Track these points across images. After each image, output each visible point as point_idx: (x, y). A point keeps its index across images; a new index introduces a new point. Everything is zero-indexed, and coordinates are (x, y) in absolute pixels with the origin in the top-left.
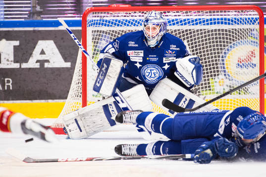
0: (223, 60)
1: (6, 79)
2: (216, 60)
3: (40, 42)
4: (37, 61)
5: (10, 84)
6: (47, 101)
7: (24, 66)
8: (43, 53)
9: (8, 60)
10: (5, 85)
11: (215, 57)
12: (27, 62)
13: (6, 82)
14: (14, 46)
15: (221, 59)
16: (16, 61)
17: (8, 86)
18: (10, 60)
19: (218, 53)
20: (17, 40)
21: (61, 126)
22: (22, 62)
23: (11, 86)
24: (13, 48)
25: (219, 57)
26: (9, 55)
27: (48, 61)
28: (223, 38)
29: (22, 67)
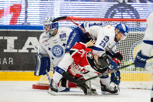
0: (132, 52)
1: (9, 58)
2: (128, 53)
3: (29, 38)
4: (27, 49)
5: (12, 61)
6: (32, 71)
7: (20, 51)
8: (30, 44)
9: (11, 48)
10: (9, 62)
11: (127, 51)
12: (22, 49)
13: (9, 60)
14: (15, 40)
15: (130, 51)
16: (15, 48)
17: (11, 63)
18: (12, 47)
19: (129, 48)
20: (16, 36)
21: (41, 84)
22: (19, 49)
23: (12, 62)
24: (14, 41)
25: (129, 50)
26: (11, 45)
27: (33, 49)
28: (132, 40)
29: (19, 52)
